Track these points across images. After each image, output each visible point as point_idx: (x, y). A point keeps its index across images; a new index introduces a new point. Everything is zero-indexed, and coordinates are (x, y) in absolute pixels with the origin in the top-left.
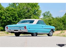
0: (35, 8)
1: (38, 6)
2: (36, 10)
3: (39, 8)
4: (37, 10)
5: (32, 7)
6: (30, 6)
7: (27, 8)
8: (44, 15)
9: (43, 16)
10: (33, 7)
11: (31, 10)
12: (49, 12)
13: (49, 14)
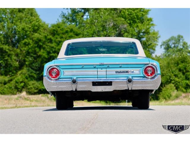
0: (139, 24)
1: (148, 20)
2: (144, 33)
3: (152, 24)
4: (147, 32)
5: (130, 24)
6: (125, 18)
7: (114, 25)
8: (168, 48)
9: (165, 49)
10: (135, 22)
11: (126, 32)
12: (180, 37)
13: (182, 44)
